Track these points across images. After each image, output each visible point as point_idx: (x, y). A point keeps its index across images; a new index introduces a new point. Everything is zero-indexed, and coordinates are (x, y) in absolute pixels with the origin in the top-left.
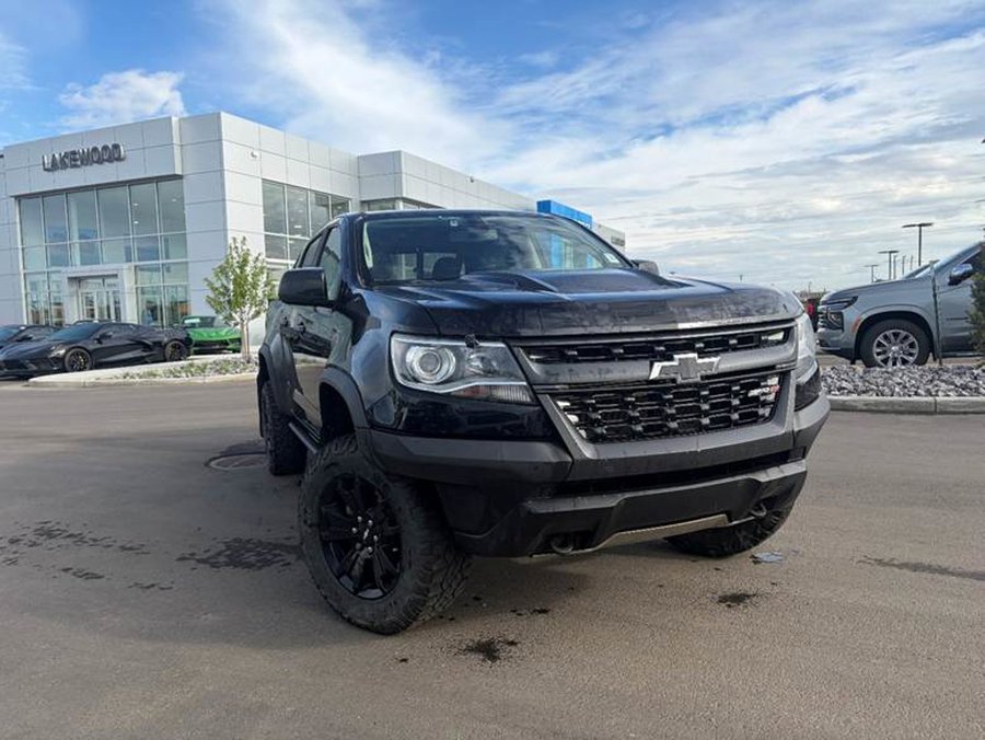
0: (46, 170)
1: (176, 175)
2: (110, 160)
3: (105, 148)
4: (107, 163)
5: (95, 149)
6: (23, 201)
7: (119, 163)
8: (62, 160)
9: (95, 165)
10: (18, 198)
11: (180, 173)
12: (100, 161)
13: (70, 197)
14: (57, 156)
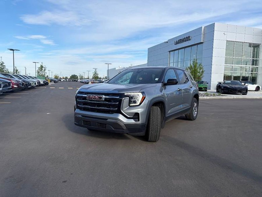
0: (175, 44)
1: (201, 42)
2: (188, 41)
3: (187, 37)
4: (187, 41)
5: (185, 38)
6: (171, 52)
7: (189, 41)
9: (185, 42)
10: (170, 51)
11: (203, 42)
12: (186, 41)
13: (179, 50)
14: (177, 41)
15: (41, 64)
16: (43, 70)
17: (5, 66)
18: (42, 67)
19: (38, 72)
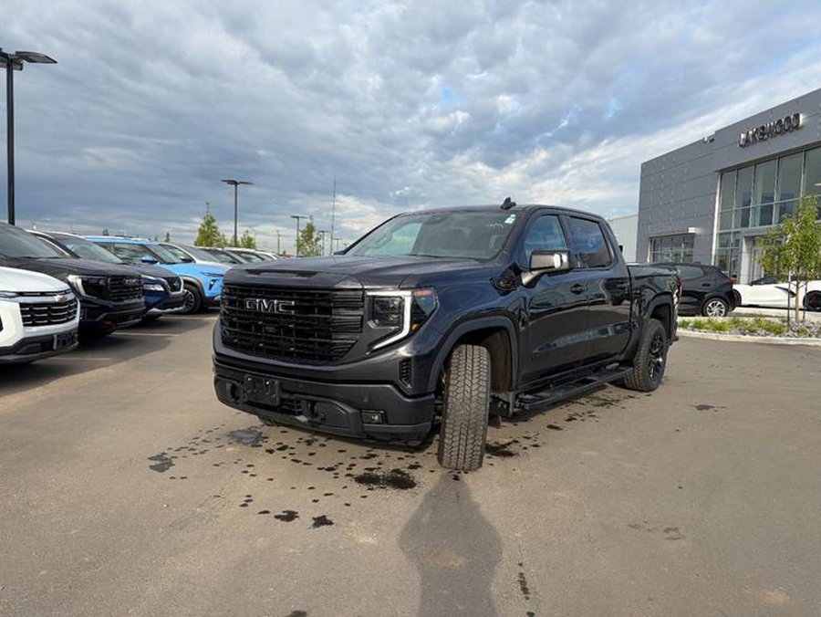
0: (741, 146)
2: (789, 130)
4: (788, 134)
5: (780, 122)
6: (725, 174)
7: (798, 131)
8: (753, 135)
9: (779, 137)
10: (722, 172)
12: (782, 133)
13: (758, 166)
14: (751, 132)
15: (309, 221)
16: (313, 240)
17: (214, 227)
18: (310, 229)
19: (299, 246)
